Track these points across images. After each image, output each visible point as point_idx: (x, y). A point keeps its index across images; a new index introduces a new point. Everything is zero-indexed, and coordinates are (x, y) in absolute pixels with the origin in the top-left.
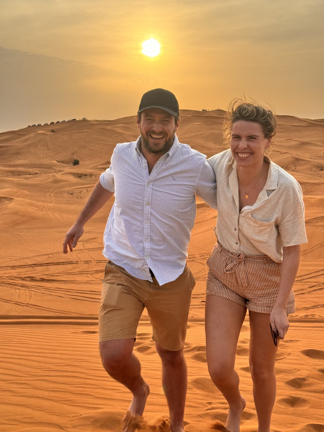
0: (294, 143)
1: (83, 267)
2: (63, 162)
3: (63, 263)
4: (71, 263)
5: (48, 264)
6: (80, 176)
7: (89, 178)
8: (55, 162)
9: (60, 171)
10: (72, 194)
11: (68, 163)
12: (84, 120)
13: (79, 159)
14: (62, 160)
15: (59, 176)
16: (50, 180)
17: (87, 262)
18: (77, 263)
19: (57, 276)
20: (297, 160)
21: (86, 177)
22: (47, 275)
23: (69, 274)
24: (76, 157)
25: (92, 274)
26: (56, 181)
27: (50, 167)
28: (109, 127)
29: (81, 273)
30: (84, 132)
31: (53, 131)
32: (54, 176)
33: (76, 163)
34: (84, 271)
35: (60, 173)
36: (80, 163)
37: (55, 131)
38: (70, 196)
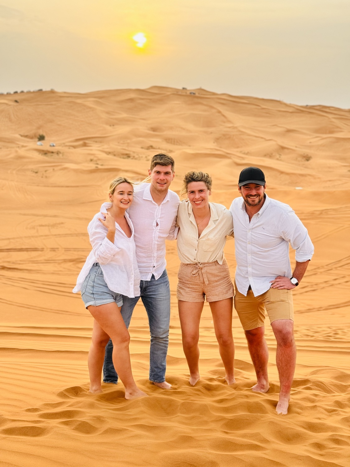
0: (279, 130)
1: (49, 255)
2: (26, 136)
3: (27, 250)
4: (35, 250)
5: (9, 250)
6: (45, 153)
7: (55, 155)
8: (17, 136)
9: (23, 146)
10: (36, 173)
11: (32, 138)
12: (52, 92)
13: (44, 134)
14: (26, 134)
15: (22, 152)
16: (12, 156)
17: (53, 250)
18: (42, 250)
19: (20, 264)
20: (283, 148)
21: (52, 154)
22: (9, 262)
23: (34, 262)
24: (41, 132)
25: (59, 264)
26: (20, 157)
27: (11, 141)
28: (79, 101)
29: (48, 261)
30: (51, 105)
31: (16, 101)
32: (16, 152)
33: (41, 138)
34: (50, 259)
35: (24, 149)
36: (46, 138)
37: (18, 101)
38: (34, 174)
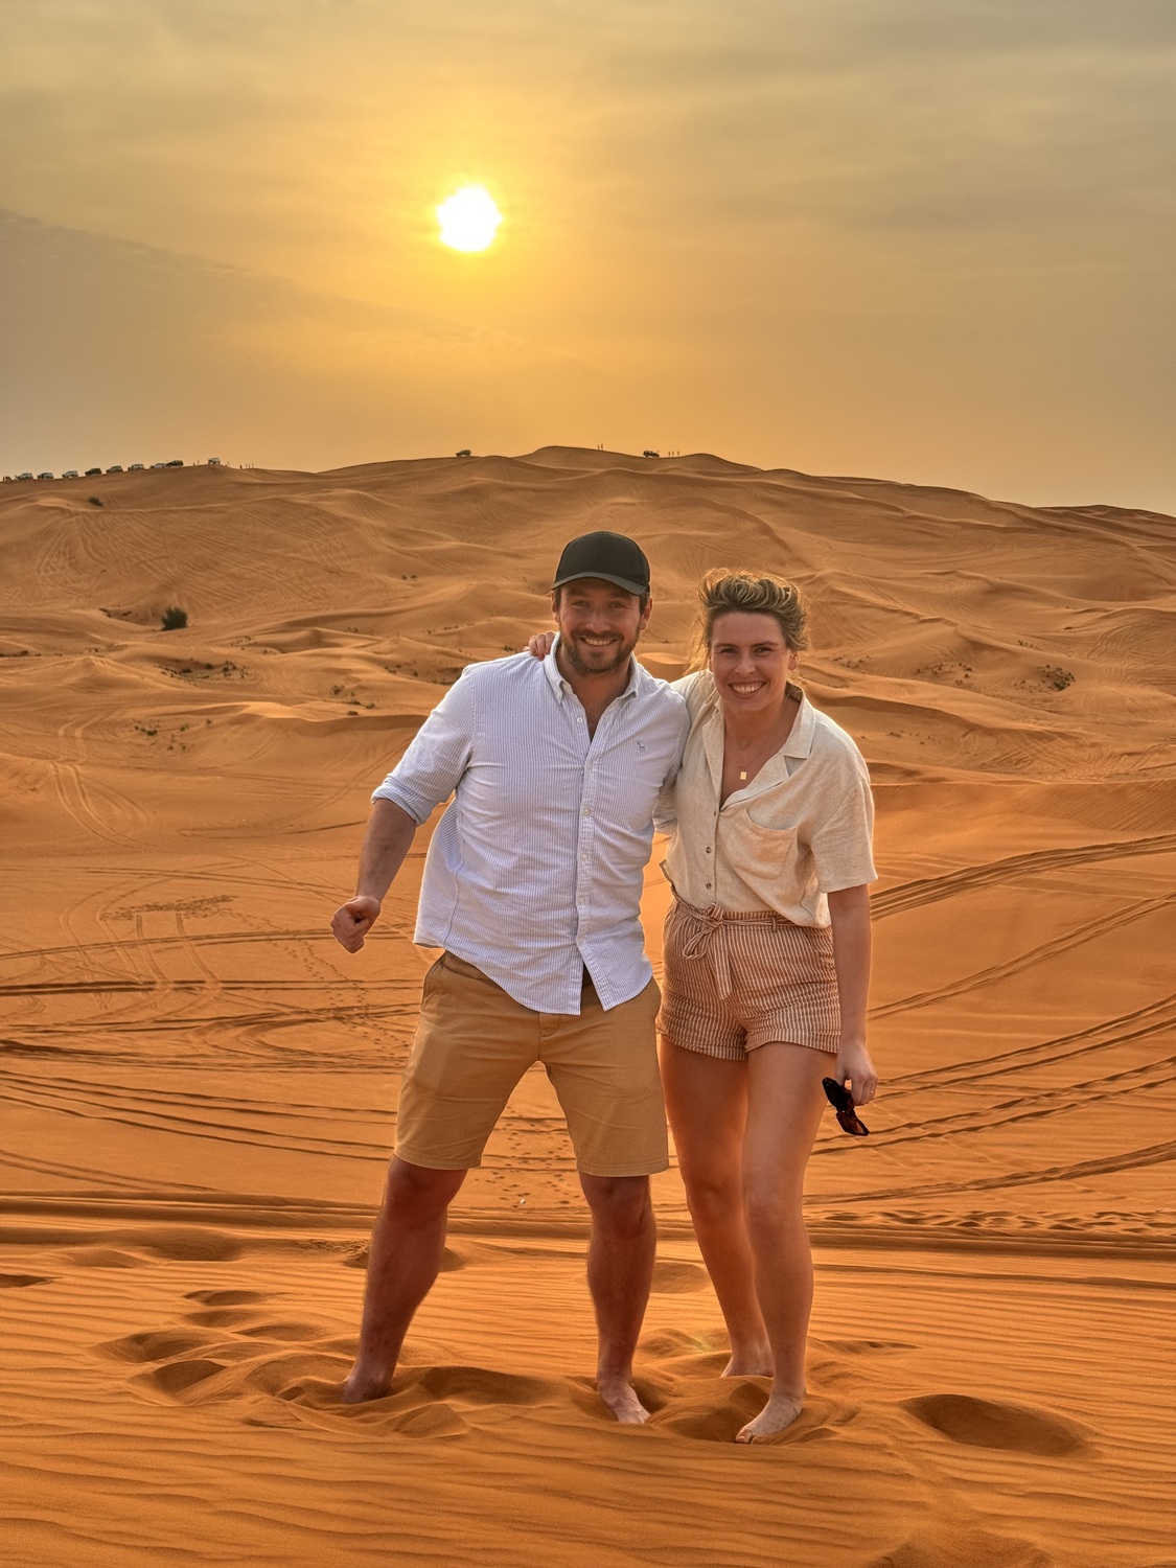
0: (962, 587)
1: (170, 1003)
2: (125, 615)
3: (97, 987)
4: (127, 986)
5: (36, 989)
6: (184, 668)
7: (217, 677)
8: (95, 614)
9: (111, 648)
10: (151, 734)
11: (143, 621)
12: (214, 468)
13: (185, 607)
14: (124, 609)
15: (107, 666)
16: (73, 679)
17: (185, 986)
18: (148, 987)
19: (67, 1033)
20: (977, 646)
21: (208, 673)
22: (32, 1028)
23: (115, 1027)
24: (174, 601)
25: (200, 1032)
26: (99, 684)
27: (74, 631)
28: (301, 498)
29: (162, 1025)
30: (211, 511)
31: (95, 502)
32: (89, 665)
33: (175, 621)
34: (172, 1018)
35: (114, 655)
36: (190, 621)
37: (101, 501)
38: (144, 739)
